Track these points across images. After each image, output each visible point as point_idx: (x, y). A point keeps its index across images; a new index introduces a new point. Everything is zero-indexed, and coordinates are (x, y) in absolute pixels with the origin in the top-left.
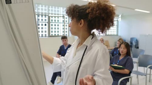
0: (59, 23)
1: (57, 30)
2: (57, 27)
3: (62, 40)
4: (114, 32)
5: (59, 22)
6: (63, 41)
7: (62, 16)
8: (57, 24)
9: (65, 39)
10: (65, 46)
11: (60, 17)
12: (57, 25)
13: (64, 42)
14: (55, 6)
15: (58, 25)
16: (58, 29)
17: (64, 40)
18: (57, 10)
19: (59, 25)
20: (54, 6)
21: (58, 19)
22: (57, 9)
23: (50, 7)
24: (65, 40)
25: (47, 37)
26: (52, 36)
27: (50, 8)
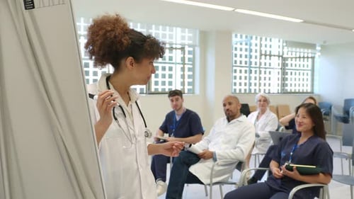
0: (172, 63)
1: (167, 80)
2: (167, 72)
3: (171, 98)
4: (305, 85)
5: (174, 61)
6: (172, 101)
7: (180, 47)
8: (167, 66)
9: (177, 97)
10: (176, 112)
11: (176, 49)
12: (167, 69)
13: (174, 103)
14: (164, 25)
15: (171, 69)
16: (170, 76)
17: (174, 98)
18: (170, 35)
19: (174, 69)
20: (162, 25)
21: (171, 55)
22: (167, 32)
23: (154, 26)
24: (177, 100)
25: (144, 95)
26: (156, 93)
27: (151, 29)
